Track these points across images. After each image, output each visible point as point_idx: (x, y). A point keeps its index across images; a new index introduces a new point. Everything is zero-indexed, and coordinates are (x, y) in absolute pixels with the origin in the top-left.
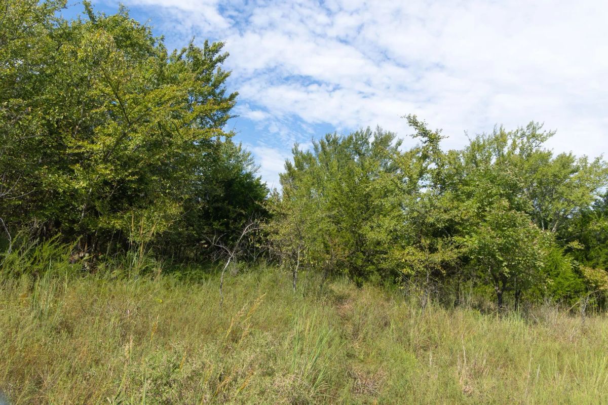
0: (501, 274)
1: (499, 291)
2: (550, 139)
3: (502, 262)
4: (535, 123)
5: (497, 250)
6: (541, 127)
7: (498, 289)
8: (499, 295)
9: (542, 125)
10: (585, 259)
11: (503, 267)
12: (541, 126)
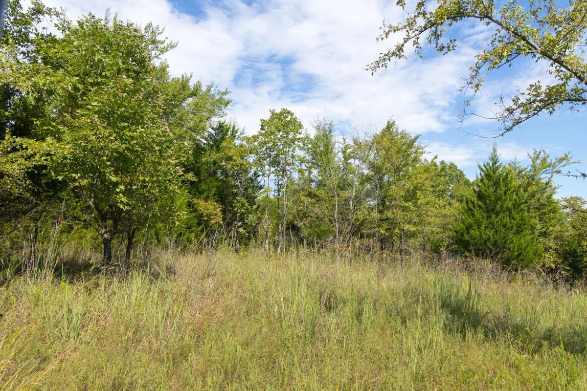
0: (114, 206)
1: (106, 236)
2: (170, 52)
3: (116, 184)
4: (154, 25)
5: (109, 163)
6: (161, 33)
7: (106, 233)
8: (106, 242)
9: (163, 30)
10: (197, 193)
11: (118, 193)
12: (161, 31)
